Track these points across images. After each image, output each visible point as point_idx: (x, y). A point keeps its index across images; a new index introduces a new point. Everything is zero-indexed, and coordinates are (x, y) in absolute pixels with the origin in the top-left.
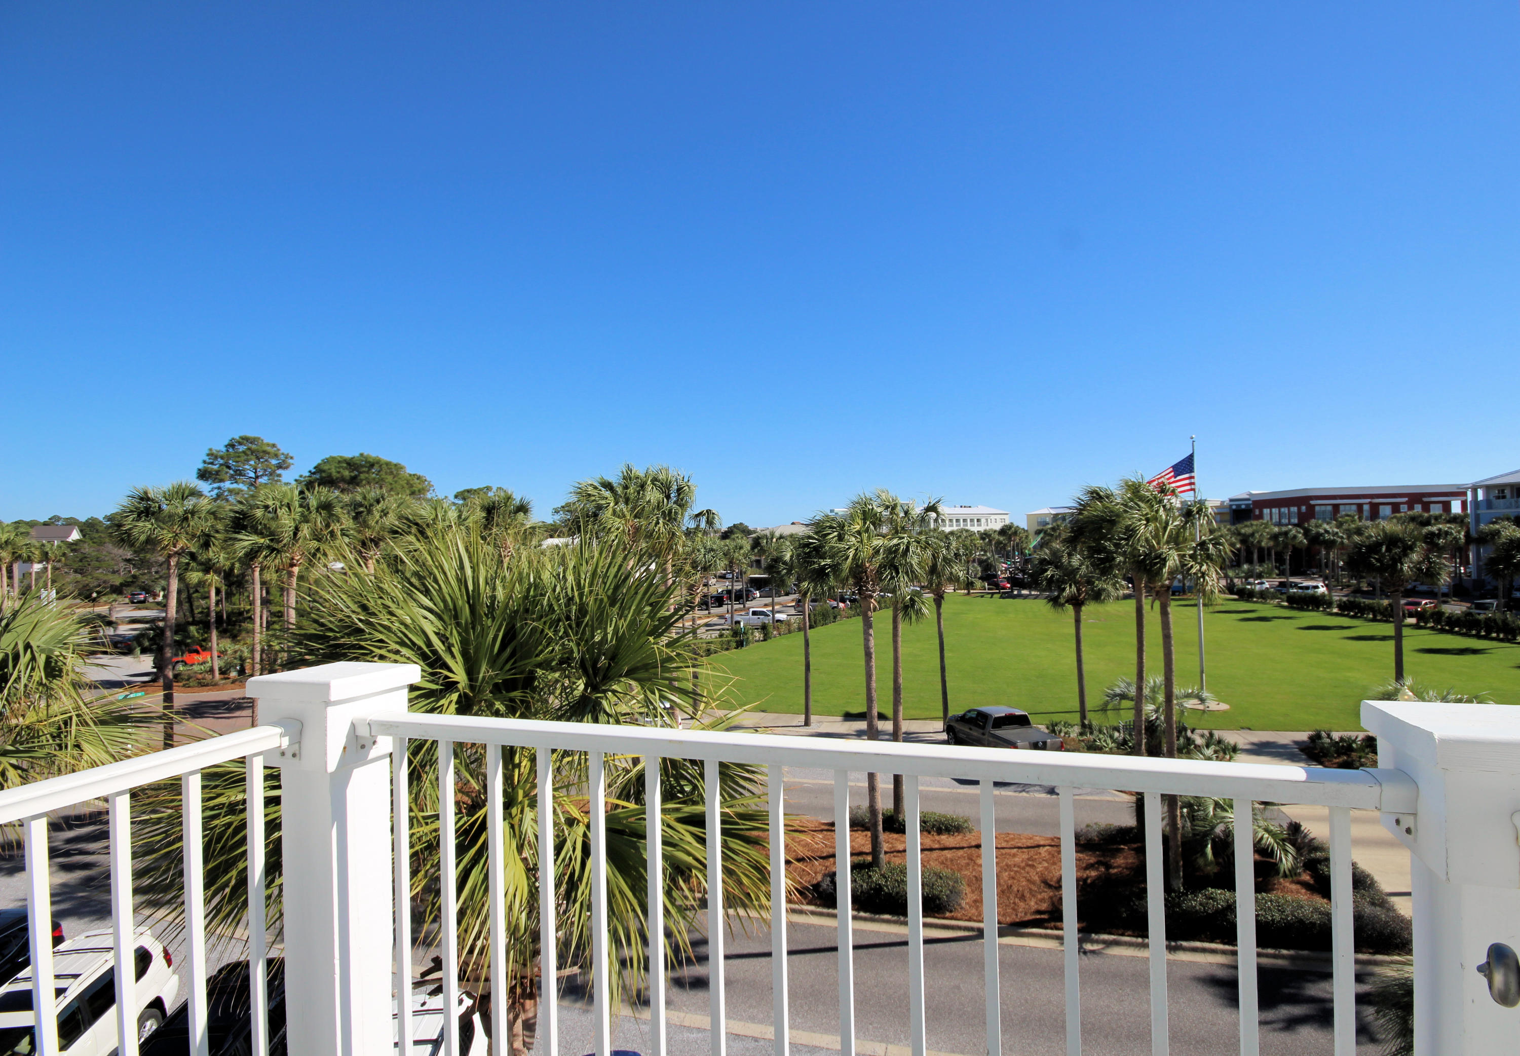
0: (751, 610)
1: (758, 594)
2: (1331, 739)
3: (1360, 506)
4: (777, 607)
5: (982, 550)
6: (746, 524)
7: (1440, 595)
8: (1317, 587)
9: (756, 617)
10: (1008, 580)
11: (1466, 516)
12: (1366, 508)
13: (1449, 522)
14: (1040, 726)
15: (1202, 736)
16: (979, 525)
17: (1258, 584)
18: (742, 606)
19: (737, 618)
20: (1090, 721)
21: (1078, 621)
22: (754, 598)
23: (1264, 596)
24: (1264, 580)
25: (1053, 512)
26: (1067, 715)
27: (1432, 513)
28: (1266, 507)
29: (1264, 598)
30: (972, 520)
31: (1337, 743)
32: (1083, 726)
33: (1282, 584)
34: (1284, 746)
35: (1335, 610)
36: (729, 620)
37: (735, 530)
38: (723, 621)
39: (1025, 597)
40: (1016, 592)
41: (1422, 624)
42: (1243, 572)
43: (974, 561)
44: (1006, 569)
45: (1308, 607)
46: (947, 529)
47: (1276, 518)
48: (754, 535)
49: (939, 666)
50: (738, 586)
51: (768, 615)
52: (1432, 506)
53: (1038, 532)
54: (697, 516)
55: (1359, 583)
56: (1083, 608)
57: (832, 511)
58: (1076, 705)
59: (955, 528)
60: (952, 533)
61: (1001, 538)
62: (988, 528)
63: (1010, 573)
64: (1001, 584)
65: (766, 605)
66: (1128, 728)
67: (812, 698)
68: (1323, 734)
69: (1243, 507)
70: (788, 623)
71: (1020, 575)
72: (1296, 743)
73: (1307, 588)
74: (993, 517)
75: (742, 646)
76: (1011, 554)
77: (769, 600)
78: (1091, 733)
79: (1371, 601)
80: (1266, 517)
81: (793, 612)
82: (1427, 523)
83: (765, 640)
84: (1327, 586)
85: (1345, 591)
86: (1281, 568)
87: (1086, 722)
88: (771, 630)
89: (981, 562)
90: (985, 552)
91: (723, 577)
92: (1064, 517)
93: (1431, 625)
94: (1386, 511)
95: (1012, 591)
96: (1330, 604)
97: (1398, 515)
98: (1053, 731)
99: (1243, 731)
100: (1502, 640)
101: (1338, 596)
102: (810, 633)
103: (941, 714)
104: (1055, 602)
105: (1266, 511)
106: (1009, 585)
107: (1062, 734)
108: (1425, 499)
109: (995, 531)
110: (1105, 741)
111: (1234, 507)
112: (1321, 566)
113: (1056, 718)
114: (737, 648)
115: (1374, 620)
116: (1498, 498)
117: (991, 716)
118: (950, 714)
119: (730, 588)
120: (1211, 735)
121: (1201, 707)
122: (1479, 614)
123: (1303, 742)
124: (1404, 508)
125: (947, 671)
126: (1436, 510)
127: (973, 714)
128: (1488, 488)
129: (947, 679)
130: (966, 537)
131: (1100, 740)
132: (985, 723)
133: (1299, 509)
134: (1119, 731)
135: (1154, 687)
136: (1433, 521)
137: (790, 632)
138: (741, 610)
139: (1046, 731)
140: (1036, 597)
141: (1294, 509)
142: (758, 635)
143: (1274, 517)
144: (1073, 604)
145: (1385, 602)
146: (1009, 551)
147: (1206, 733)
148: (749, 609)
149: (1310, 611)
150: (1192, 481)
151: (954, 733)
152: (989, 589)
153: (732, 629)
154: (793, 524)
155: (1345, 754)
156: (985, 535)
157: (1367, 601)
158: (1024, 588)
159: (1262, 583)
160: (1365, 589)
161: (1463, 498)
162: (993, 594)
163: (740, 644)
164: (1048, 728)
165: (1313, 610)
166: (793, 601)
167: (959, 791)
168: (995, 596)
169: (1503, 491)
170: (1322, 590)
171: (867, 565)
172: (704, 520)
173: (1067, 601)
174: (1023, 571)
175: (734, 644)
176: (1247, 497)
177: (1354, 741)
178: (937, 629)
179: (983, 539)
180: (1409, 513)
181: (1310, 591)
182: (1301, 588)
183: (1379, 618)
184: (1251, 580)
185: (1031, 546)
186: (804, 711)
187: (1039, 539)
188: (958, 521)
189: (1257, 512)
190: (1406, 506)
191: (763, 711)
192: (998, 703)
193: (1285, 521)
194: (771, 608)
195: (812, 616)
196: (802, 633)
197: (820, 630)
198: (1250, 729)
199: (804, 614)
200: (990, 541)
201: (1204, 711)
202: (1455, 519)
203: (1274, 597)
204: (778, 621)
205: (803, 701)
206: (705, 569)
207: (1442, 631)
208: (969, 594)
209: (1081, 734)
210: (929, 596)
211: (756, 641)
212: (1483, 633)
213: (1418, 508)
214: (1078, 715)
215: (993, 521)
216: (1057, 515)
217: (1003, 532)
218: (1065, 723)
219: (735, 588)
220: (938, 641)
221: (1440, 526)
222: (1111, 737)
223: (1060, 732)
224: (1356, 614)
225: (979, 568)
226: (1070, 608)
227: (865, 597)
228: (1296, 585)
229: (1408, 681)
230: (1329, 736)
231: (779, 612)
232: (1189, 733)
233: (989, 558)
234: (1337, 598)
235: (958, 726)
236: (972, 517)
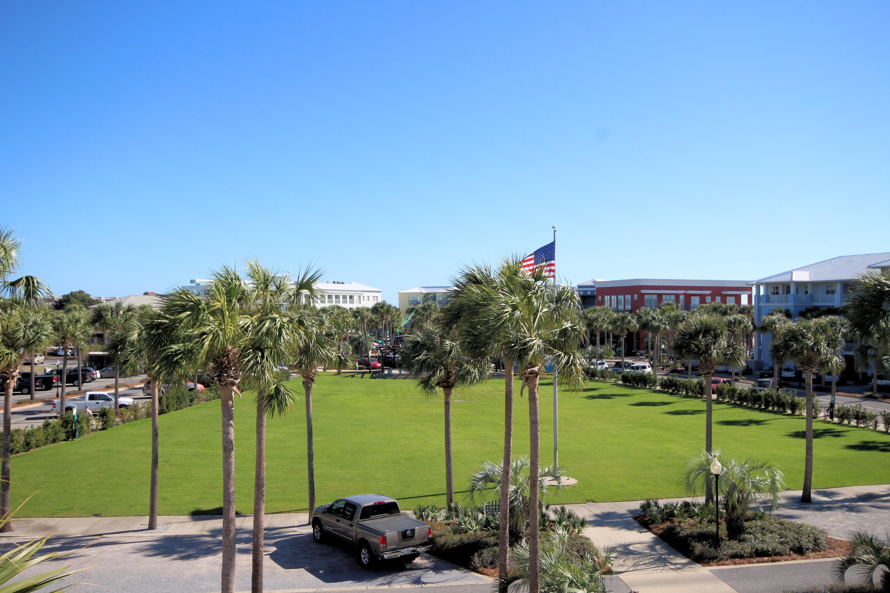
0: (88, 393)
1: (98, 374)
2: (658, 507)
3: (677, 296)
4: (121, 390)
5: (354, 328)
6: (87, 292)
7: (734, 374)
8: (644, 367)
9: (94, 402)
10: (379, 359)
11: (752, 307)
12: (682, 298)
13: (740, 312)
14: (408, 512)
15: (555, 512)
16: (352, 302)
17: (600, 364)
18: (76, 389)
19: (68, 404)
20: (456, 505)
21: (447, 404)
22: (93, 379)
23: (603, 375)
24: (604, 361)
25: (424, 291)
26: (434, 498)
27: (728, 304)
28: (607, 295)
29: (604, 377)
30: (344, 297)
31: (663, 510)
32: (450, 509)
33: (618, 364)
34: (621, 516)
35: (658, 388)
36: (58, 407)
37: (73, 299)
38: (50, 407)
39: (396, 377)
40: (386, 372)
41: (721, 399)
42: (588, 353)
43: (345, 339)
44: (378, 348)
45: (638, 385)
46: (319, 306)
47: (614, 305)
48: (96, 306)
49: (306, 451)
50: (72, 365)
51: (109, 400)
52: (728, 298)
53: (409, 311)
54: (14, 284)
55: (675, 363)
56: (453, 390)
57: (192, 281)
58: (444, 488)
59: (327, 305)
60: (324, 310)
61: (374, 317)
62: (360, 306)
63: (382, 352)
64: (372, 363)
65: (108, 387)
66: (492, 509)
67: (159, 495)
68: (652, 503)
69: (589, 293)
70: (134, 408)
71: (391, 355)
72: (631, 512)
73: (637, 368)
74: (366, 294)
75: (74, 436)
76: (382, 333)
77: (112, 381)
78: (457, 516)
79: (685, 380)
80: (607, 304)
81: (141, 394)
82: (725, 313)
83: (104, 429)
84: (652, 366)
85: (665, 371)
86: (618, 349)
87: (453, 505)
88: (112, 416)
89: (352, 341)
90: (357, 330)
91: (54, 354)
92: (433, 297)
93: (727, 400)
94: (695, 301)
95: (383, 371)
96: (654, 383)
97: (704, 305)
98: (421, 516)
99: (588, 503)
100: (775, 413)
101: (661, 376)
102: (160, 419)
103: (307, 505)
104: (426, 384)
105: (607, 298)
106: (379, 365)
107: (430, 519)
108: (724, 293)
109: (368, 310)
110: (470, 523)
111: (582, 293)
112: (647, 347)
113: (424, 502)
114: (67, 439)
115: (687, 396)
116: (774, 293)
117: (360, 505)
118: (317, 505)
119: (61, 367)
120: (563, 510)
121: (555, 483)
122: (761, 391)
123: (636, 511)
124: (708, 299)
125: (314, 457)
126: (731, 302)
127: (341, 505)
128: (767, 285)
129: (315, 466)
130: (338, 315)
131: (465, 523)
132: (353, 513)
133: (632, 297)
134: (483, 513)
135: (516, 468)
136: (729, 311)
137: (136, 418)
138: (75, 393)
139: (414, 517)
140: (406, 377)
141: (628, 297)
142: (95, 423)
143: (613, 303)
144: (443, 387)
145: (695, 380)
146: (381, 330)
147: (559, 507)
148: (85, 392)
149: (639, 388)
150: (553, 268)
151: (321, 526)
152: (360, 369)
153: (62, 418)
154: (146, 294)
155: (668, 519)
156: (357, 313)
157: (682, 380)
158: (394, 367)
159: (603, 364)
160: (680, 369)
161: (749, 293)
162: (364, 373)
163: (71, 435)
164: (415, 514)
165: (641, 388)
166: (142, 382)
167: (324, 590)
168: (366, 375)
169: (777, 288)
170: (649, 370)
171: (230, 347)
172: (21, 290)
173: (438, 384)
174: (394, 350)
175: (63, 436)
176: (593, 284)
177: (675, 508)
178: (305, 412)
179: (356, 317)
180: (713, 303)
181: (640, 371)
182: (633, 368)
183: (690, 394)
184: (594, 360)
185: (402, 325)
186: (148, 511)
187: (410, 318)
188: (330, 297)
189: (600, 298)
190: (710, 297)
191: (96, 515)
192: (366, 491)
193: (621, 307)
194: (113, 391)
195: (164, 399)
196: (150, 419)
197: (173, 416)
198: (594, 501)
199: (153, 398)
200: (363, 319)
201: (558, 487)
202: (743, 311)
203: (611, 377)
204: (122, 406)
205: (148, 500)
206: (28, 345)
207: (735, 405)
208: (339, 373)
209: (447, 518)
210: (296, 378)
211: (92, 430)
212: (763, 407)
213: (718, 299)
214: (445, 498)
215: (366, 298)
216: (427, 294)
217: (375, 310)
218: (432, 508)
219: (68, 367)
220: (305, 425)
221: (736, 316)
222: (475, 519)
223: (427, 517)
224: (674, 391)
225: (351, 347)
226: (439, 390)
227: (226, 384)
228: (629, 366)
229: (716, 452)
230: (656, 504)
231: (125, 395)
232: (544, 510)
233: (360, 337)
234: (660, 377)
235: (326, 519)
236: (344, 293)
